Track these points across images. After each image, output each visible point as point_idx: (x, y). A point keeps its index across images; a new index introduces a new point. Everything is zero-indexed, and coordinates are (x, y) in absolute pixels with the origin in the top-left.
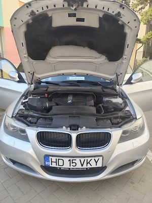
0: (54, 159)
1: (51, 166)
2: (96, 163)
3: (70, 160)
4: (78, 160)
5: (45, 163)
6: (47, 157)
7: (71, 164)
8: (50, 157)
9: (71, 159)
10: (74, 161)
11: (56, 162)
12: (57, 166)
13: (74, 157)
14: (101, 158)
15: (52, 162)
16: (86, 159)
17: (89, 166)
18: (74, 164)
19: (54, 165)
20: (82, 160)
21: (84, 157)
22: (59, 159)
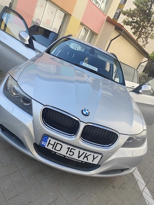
0: (53, 141)
1: (46, 147)
2: (94, 159)
3: (69, 148)
4: (77, 150)
5: (41, 142)
6: (46, 137)
7: (69, 152)
8: (49, 138)
9: (71, 147)
10: (72, 150)
11: (54, 145)
12: (53, 150)
13: (74, 146)
14: (100, 156)
15: (49, 143)
16: (86, 152)
17: (85, 160)
18: (71, 153)
19: (50, 147)
20: (82, 152)
21: (85, 150)
22: (57, 143)
